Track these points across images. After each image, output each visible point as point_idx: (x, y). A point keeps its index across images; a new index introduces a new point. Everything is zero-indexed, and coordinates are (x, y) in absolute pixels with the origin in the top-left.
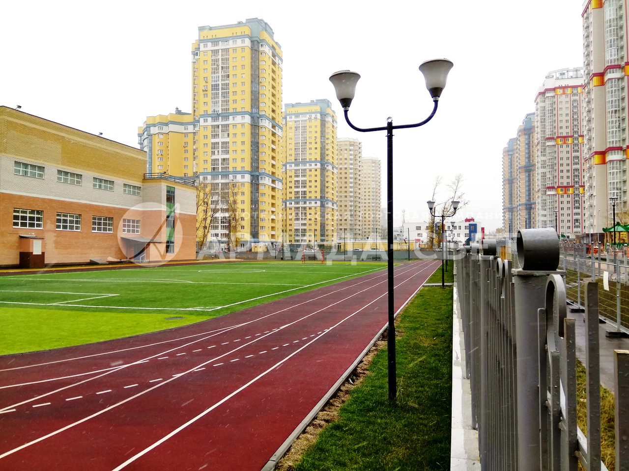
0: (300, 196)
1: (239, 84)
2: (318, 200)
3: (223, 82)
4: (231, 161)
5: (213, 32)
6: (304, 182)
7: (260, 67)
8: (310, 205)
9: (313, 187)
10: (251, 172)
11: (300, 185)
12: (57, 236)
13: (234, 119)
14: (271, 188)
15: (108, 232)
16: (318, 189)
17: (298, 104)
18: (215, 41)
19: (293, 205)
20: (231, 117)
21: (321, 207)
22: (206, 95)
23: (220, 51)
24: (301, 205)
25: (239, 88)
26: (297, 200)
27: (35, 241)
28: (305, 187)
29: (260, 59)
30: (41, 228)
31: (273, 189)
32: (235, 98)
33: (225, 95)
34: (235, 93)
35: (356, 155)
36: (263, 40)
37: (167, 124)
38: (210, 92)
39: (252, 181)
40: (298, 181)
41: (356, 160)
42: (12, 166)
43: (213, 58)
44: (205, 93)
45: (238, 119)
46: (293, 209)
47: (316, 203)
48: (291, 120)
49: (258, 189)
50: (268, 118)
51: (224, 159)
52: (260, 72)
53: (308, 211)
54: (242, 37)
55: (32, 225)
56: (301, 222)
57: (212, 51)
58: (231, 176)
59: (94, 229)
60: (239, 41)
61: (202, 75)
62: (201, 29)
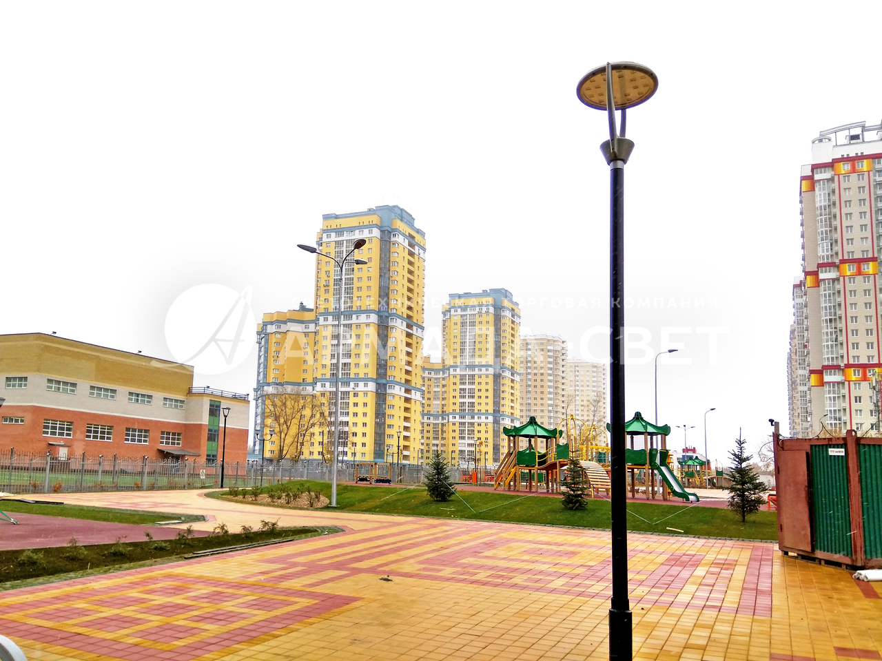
0: (467, 408)
1: (365, 279)
2: (490, 414)
3: (347, 277)
4: (352, 366)
5: (338, 221)
6: (472, 391)
7: (392, 260)
8: (479, 421)
9: (483, 397)
10: (376, 379)
11: (467, 395)
12: (87, 445)
13: (357, 319)
14: (403, 399)
15: (143, 443)
16: (491, 401)
17: (467, 295)
18: (339, 231)
19: (458, 419)
20: (354, 316)
21: (494, 423)
22: (327, 291)
23: (345, 242)
24: (467, 420)
25: (364, 284)
26: (462, 413)
27: (61, 448)
28: (473, 397)
29: (392, 250)
30: (71, 437)
31: (407, 400)
32: (359, 294)
33: (349, 291)
34: (359, 289)
35: (556, 357)
36: (395, 230)
37: (285, 322)
38: (331, 288)
39: (377, 391)
40: (464, 390)
41: (557, 364)
42: (45, 383)
43: (337, 250)
44: (327, 288)
45: (363, 318)
46: (457, 424)
47: (487, 418)
48: (456, 313)
49: (385, 400)
50: (401, 317)
51: (345, 364)
52: (391, 265)
53: (477, 428)
54: (370, 226)
55: (61, 434)
56: (467, 441)
57: (336, 242)
58: (352, 384)
59: (127, 440)
60: (366, 231)
61: (324, 268)
62: (326, 217)
